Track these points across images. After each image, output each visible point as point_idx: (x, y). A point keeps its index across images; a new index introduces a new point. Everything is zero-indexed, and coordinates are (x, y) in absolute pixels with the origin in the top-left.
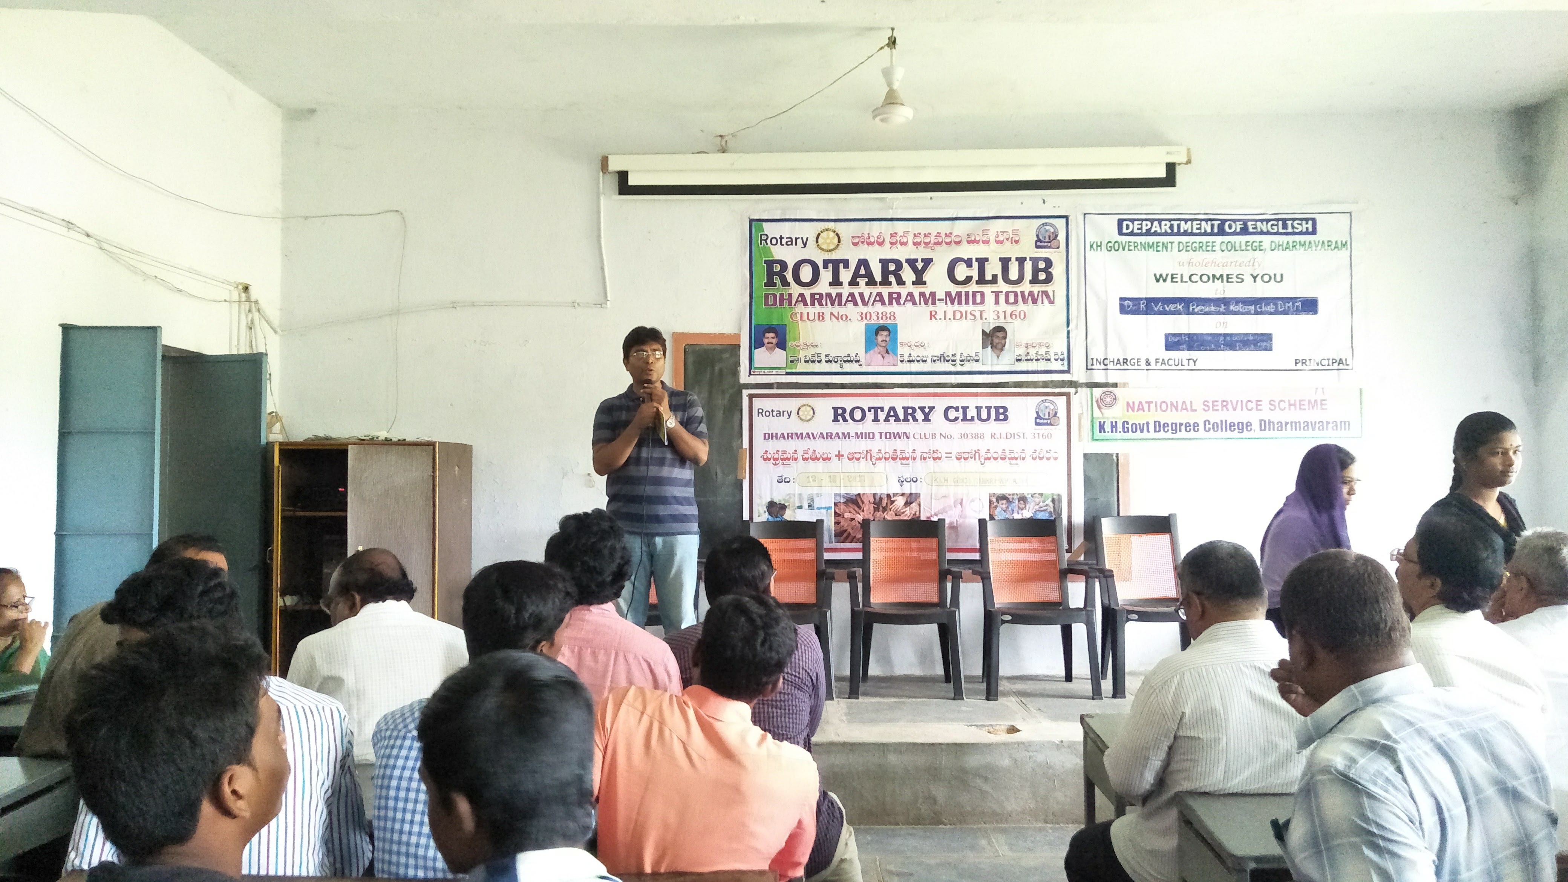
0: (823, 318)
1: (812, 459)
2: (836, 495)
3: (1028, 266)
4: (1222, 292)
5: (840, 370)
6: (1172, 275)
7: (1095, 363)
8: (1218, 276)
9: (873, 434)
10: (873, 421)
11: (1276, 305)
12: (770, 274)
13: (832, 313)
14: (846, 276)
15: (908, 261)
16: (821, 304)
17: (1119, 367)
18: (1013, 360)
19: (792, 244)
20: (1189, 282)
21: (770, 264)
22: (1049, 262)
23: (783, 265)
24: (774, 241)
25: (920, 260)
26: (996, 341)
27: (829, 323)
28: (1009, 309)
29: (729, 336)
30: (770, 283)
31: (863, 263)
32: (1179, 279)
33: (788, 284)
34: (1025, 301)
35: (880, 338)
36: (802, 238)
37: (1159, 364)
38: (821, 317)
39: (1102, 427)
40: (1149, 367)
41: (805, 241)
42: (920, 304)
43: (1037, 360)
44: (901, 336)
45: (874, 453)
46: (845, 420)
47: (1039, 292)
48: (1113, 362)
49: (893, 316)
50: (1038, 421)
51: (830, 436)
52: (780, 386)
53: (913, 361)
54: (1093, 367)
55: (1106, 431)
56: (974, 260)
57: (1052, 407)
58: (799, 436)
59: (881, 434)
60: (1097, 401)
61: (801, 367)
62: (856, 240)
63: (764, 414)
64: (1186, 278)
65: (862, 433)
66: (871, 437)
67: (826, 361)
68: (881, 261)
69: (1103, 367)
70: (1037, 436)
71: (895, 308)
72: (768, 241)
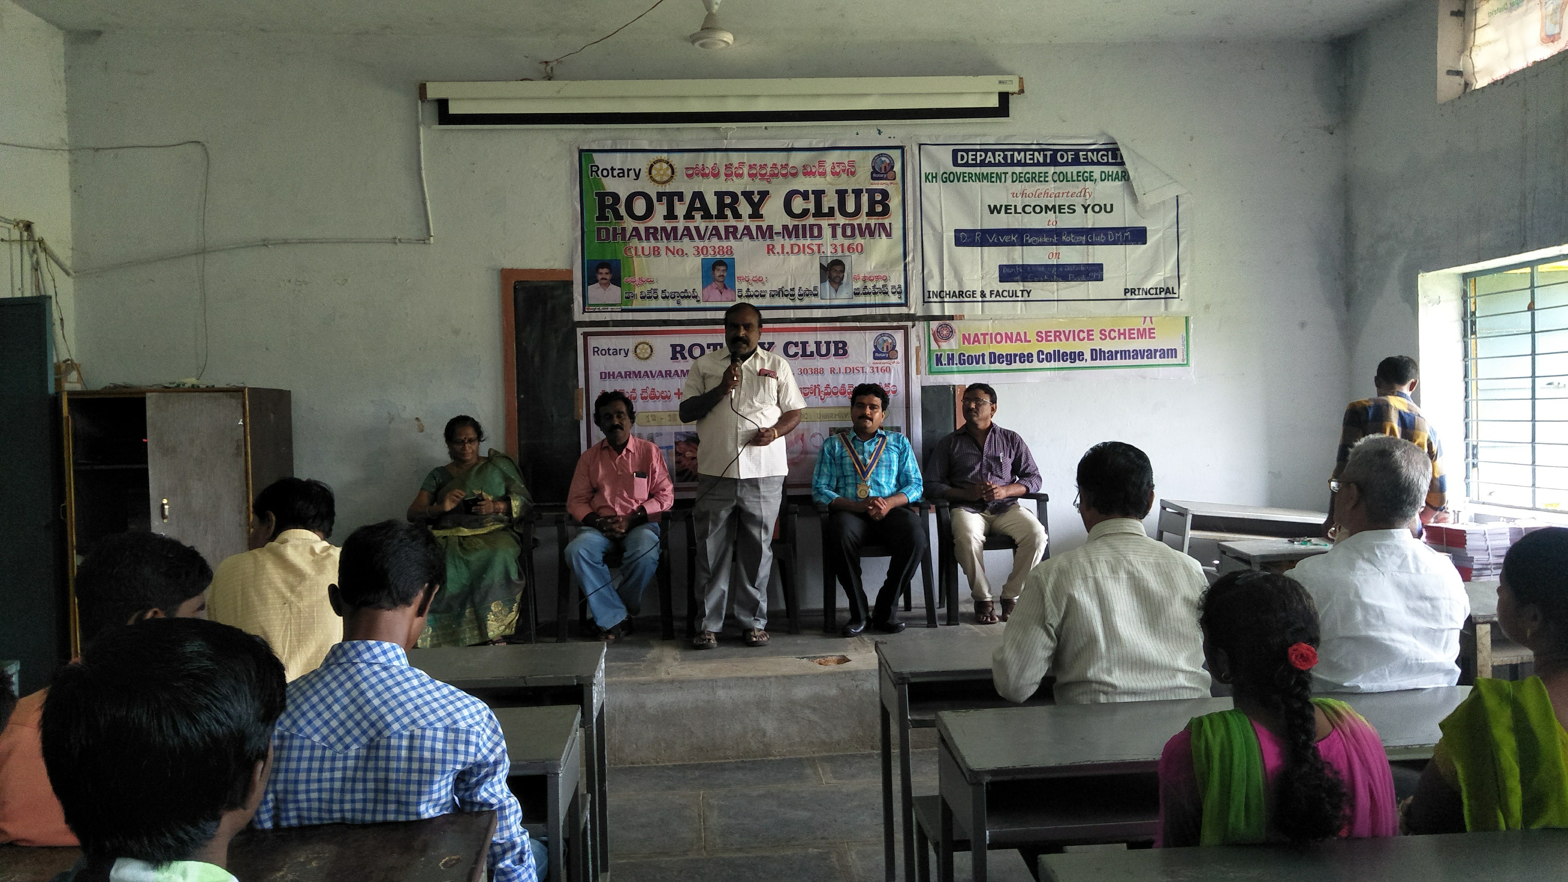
0: (659, 253)
1: (652, 398)
3: (865, 198)
4: (1054, 223)
5: (677, 306)
6: (1006, 206)
7: (931, 296)
8: (1050, 207)
11: (1106, 235)
12: (602, 207)
13: (667, 248)
14: (680, 209)
15: (743, 193)
16: (656, 239)
17: (954, 299)
18: (851, 292)
19: (624, 176)
20: (1023, 213)
21: (602, 196)
22: (885, 194)
23: (616, 197)
24: (605, 173)
25: (756, 193)
26: (834, 274)
27: (664, 259)
28: (847, 242)
29: (560, 272)
30: (602, 217)
31: (698, 195)
32: (1013, 211)
33: (621, 218)
34: (862, 235)
35: (717, 274)
36: (634, 170)
37: (993, 296)
38: (656, 252)
39: (939, 360)
40: (985, 299)
41: (637, 172)
42: (757, 238)
43: (875, 293)
44: (739, 272)
46: (684, 358)
47: (875, 224)
48: (949, 294)
49: (730, 250)
50: (877, 355)
51: (668, 374)
52: (617, 323)
53: (752, 296)
54: (932, 300)
55: (943, 363)
56: (810, 192)
57: (890, 341)
58: (637, 375)
60: (934, 335)
61: (637, 304)
62: (690, 172)
63: (599, 352)
64: (1019, 210)
67: (663, 298)
68: (716, 193)
69: (938, 299)
70: (875, 370)
71: (732, 243)
72: (599, 172)
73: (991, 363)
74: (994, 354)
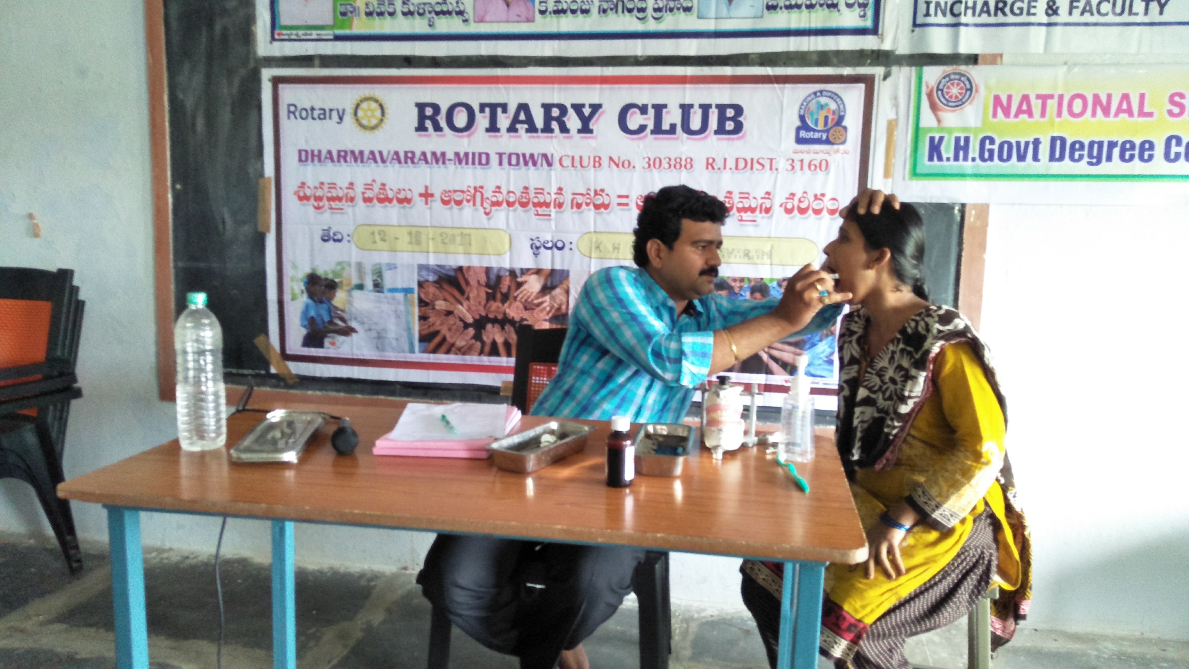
1: (381, 201)
2: (421, 267)
5: (427, 30)
7: (932, 10)
9: (487, 155)
10: (488, 130)
18: (760, 6)
37: (1076, 12)
39: (935, 149)
40: (1054, 19)
43: (810, 7)
45: (488, 193)
46: (437, 128)
50: (803, 134)
51: (410, 158)
52: (327, 61)
53: (564, 11)
54: (931, 20)
55: (945, 156)
57: (833, 106)
58: (358, 157)
59: (501, 155)
60: (930, 95)
61: (361, 25)
63: (297, 114)
65: (466, 154)
66: (484, 161)
67: (404, 14)
69: (949, 19)
70: (797, 165)
73: (1052, 158)
74: (1063, 140)
